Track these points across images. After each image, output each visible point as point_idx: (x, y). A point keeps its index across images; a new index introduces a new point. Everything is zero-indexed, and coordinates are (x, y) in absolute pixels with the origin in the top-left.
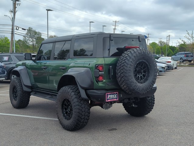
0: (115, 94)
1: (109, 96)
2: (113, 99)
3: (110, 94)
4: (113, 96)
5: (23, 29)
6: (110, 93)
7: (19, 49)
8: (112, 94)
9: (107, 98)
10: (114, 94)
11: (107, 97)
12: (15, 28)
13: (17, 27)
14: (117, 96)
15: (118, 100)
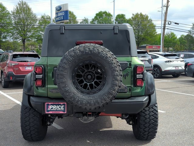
0: (61, 105)
1: (50, 107)
2: (56, 111)
3: (53, 105)
4: (58, 107)
5: (176, 23)
6: (52, 103)
7: (186, 45)
8: (56, 105)
9: (47, 109)
10: (58, 105)
11: (48, 107)
12: (167, 23)
13: (170, 22)
14: (64, 107)
15: (66, 112)
